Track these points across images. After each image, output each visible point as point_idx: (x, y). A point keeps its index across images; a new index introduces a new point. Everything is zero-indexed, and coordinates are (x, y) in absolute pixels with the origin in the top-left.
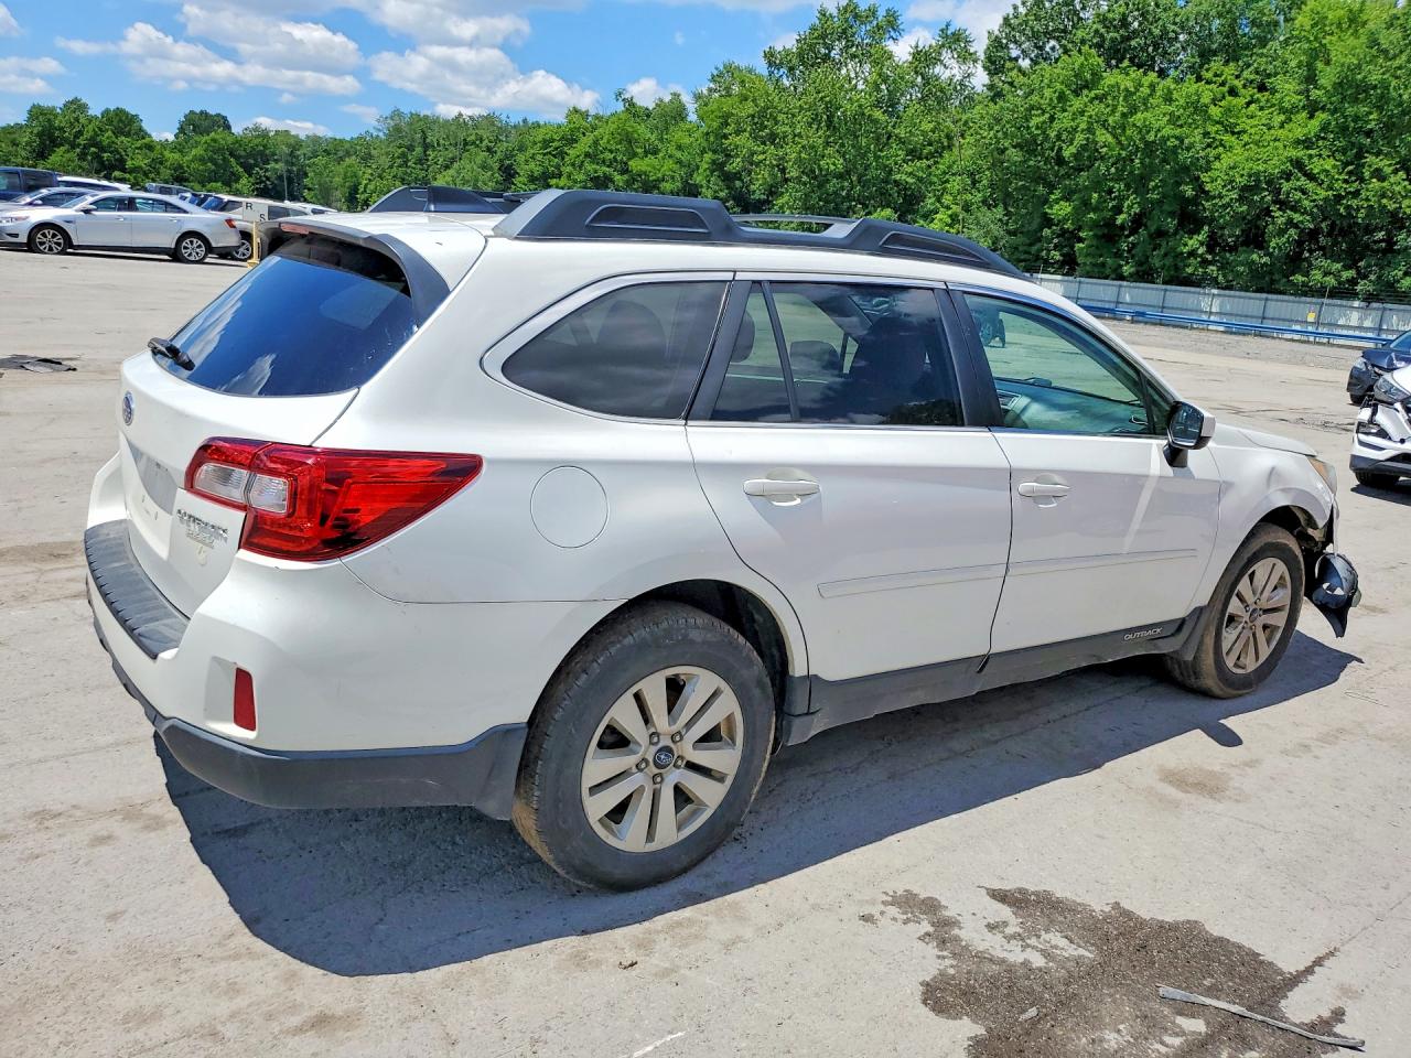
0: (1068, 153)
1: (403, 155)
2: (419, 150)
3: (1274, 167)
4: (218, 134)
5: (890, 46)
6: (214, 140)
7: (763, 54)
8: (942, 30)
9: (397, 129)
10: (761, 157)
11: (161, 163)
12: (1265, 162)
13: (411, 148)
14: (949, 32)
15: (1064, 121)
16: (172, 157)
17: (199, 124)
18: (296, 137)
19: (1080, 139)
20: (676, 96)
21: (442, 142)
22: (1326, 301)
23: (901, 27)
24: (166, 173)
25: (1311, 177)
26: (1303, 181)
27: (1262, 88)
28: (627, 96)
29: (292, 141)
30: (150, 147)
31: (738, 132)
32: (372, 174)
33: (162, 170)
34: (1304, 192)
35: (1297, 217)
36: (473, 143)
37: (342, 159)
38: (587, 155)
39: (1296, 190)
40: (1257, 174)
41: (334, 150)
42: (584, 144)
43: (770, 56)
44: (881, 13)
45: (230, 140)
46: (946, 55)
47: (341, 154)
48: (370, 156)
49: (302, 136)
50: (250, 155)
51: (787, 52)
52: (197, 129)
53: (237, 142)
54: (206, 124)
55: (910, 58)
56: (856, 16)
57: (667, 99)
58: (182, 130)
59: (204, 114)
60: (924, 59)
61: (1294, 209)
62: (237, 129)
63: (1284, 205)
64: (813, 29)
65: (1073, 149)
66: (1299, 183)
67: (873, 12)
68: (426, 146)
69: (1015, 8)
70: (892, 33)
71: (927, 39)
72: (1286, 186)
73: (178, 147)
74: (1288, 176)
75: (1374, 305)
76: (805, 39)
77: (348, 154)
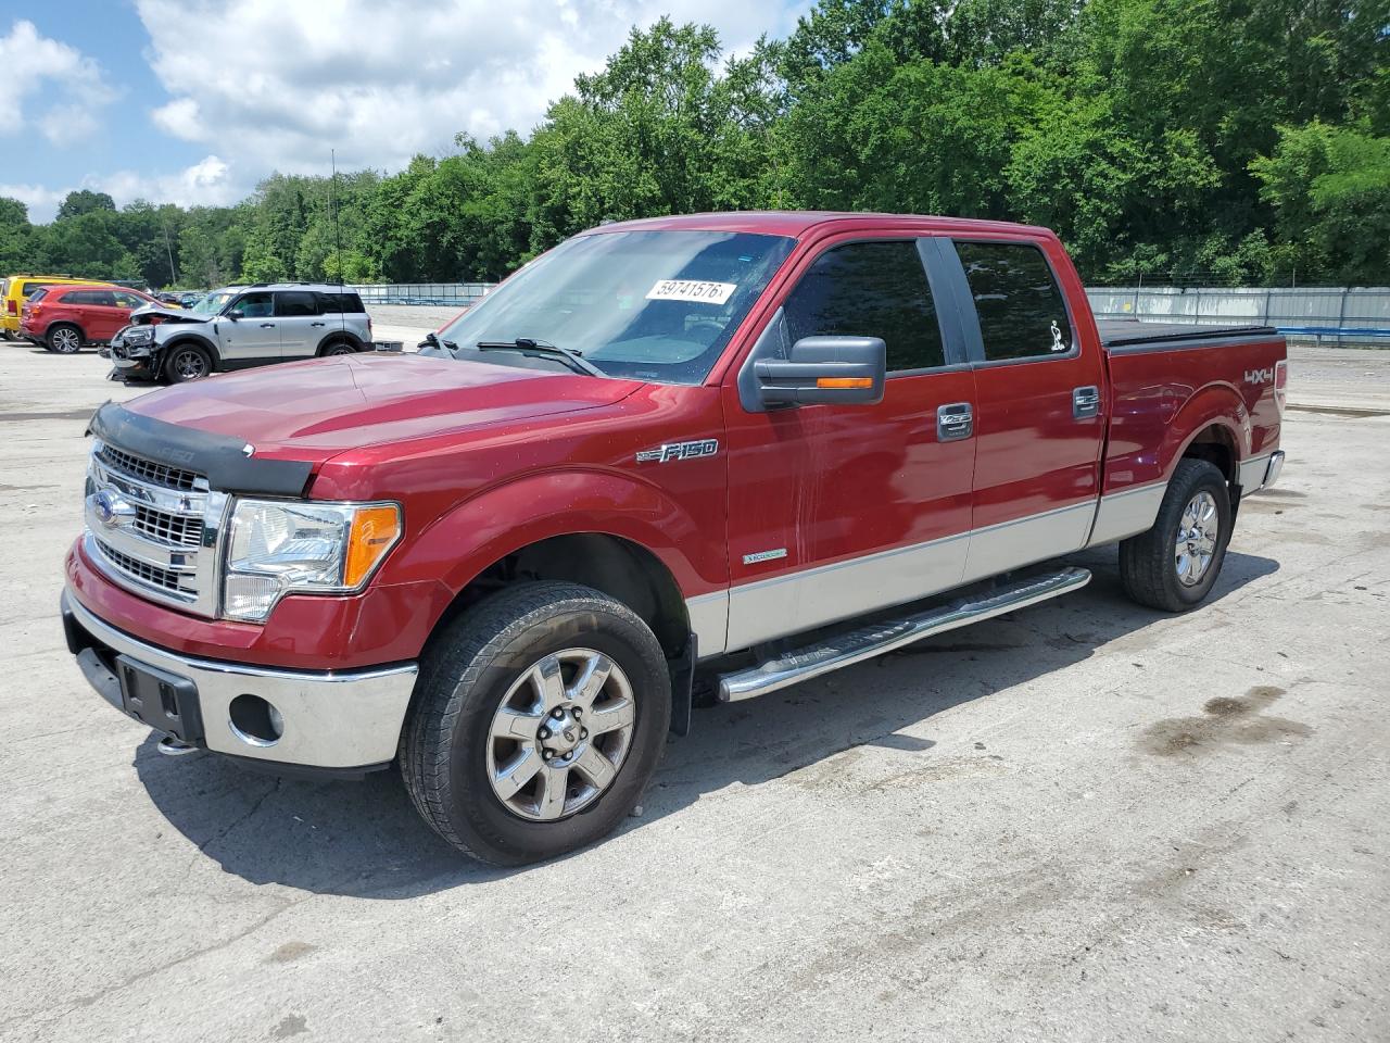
0: (864, 154)
1: (283, 219)
2: (296, 213)
3: (1074, 152)
4: (98, 215)
5: (707, 63)
6: (93, 220)
7: (574, 83)
8: (758, 43)
9: (276, 195)
10: (577, 189)
11: (38, 247)
12: (1062, 148)
13: (289, 213)
14: (766, 45)
15: (857, 122)
16: (49, 238)
17: (83, 205)
18: (180, 210)
19: (873, 140)
20: (512, 134)
21: (318, 203)
22: (1141, 290)
23: (719, 45)
24: (41, 256)
25: (1112, 160)
26: (1104, 165)
27: (1063, 73)
28: (468, 139)
29: (176, 214)
30: (27, 230)
31: (552, 165)
32: (255, 241)
33: (38, 252)
34: (1106, 177)
35: (1105, 207)
36: (348, 202)
37: (226, 228)
38: (423, 201)
39: (1097, 176)
40: (1055, 160)
41: (219, 220)
42: (420, 192)
43: (582, 84)
44: (698, 31)
45: (111, 217)
46: (766, 68)
47: (224, 223)
48: (253, 224)
49: (186, 210)
50: (134, 232)
51: (600, 79)
52: (78, 210)
53: (119, 220)
54: (87, 203)
55: (727, 75)
56: (670, 36)
57: (503, 138)
58: (64, 212)
59: (86, 193)
60: (742, 75)
61: (1101, 196)
62: (119, 208)
63: (1088, 193)
64: (625, 51)
65: (867, 151)
66: (1100, 169)
67: (689, 31)
68: (303, 209)
69: (813, 11)
70: (711, 51)
71: (745, 53)
72: (1088, 174)
73: (58, 230)
74: (1089, 161)
75: (1190, 290)
76: (616, 63)
77: (232, 223)
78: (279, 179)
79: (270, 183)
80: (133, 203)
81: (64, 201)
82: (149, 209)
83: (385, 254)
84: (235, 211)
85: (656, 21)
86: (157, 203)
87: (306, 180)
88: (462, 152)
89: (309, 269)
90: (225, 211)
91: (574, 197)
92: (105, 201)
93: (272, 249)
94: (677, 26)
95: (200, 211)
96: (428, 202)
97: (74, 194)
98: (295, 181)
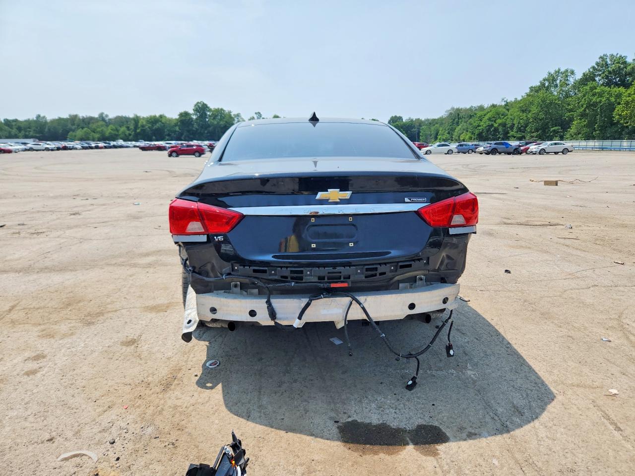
78: (453, 109)
79: (450, 110)
80: (408, 118)
81: (389, 119)
82: (412, 120)
83: (476, 134)
84: (438, 119)
85: (557, 69)
86: (414, 118)
87: (461, 109)
88: (503, 104)
89: (457, 138)
90: (435, 120)
91: (521, 119)
92: (400, 118)
93: (447, 132)
94: (563, 70)
95: (428, 120)
96: (489, 119)
97: (392, 117)
98: (458, 109)
